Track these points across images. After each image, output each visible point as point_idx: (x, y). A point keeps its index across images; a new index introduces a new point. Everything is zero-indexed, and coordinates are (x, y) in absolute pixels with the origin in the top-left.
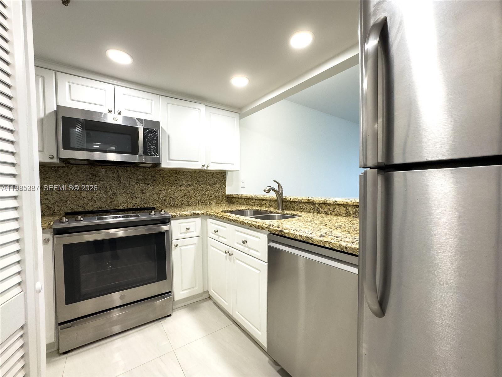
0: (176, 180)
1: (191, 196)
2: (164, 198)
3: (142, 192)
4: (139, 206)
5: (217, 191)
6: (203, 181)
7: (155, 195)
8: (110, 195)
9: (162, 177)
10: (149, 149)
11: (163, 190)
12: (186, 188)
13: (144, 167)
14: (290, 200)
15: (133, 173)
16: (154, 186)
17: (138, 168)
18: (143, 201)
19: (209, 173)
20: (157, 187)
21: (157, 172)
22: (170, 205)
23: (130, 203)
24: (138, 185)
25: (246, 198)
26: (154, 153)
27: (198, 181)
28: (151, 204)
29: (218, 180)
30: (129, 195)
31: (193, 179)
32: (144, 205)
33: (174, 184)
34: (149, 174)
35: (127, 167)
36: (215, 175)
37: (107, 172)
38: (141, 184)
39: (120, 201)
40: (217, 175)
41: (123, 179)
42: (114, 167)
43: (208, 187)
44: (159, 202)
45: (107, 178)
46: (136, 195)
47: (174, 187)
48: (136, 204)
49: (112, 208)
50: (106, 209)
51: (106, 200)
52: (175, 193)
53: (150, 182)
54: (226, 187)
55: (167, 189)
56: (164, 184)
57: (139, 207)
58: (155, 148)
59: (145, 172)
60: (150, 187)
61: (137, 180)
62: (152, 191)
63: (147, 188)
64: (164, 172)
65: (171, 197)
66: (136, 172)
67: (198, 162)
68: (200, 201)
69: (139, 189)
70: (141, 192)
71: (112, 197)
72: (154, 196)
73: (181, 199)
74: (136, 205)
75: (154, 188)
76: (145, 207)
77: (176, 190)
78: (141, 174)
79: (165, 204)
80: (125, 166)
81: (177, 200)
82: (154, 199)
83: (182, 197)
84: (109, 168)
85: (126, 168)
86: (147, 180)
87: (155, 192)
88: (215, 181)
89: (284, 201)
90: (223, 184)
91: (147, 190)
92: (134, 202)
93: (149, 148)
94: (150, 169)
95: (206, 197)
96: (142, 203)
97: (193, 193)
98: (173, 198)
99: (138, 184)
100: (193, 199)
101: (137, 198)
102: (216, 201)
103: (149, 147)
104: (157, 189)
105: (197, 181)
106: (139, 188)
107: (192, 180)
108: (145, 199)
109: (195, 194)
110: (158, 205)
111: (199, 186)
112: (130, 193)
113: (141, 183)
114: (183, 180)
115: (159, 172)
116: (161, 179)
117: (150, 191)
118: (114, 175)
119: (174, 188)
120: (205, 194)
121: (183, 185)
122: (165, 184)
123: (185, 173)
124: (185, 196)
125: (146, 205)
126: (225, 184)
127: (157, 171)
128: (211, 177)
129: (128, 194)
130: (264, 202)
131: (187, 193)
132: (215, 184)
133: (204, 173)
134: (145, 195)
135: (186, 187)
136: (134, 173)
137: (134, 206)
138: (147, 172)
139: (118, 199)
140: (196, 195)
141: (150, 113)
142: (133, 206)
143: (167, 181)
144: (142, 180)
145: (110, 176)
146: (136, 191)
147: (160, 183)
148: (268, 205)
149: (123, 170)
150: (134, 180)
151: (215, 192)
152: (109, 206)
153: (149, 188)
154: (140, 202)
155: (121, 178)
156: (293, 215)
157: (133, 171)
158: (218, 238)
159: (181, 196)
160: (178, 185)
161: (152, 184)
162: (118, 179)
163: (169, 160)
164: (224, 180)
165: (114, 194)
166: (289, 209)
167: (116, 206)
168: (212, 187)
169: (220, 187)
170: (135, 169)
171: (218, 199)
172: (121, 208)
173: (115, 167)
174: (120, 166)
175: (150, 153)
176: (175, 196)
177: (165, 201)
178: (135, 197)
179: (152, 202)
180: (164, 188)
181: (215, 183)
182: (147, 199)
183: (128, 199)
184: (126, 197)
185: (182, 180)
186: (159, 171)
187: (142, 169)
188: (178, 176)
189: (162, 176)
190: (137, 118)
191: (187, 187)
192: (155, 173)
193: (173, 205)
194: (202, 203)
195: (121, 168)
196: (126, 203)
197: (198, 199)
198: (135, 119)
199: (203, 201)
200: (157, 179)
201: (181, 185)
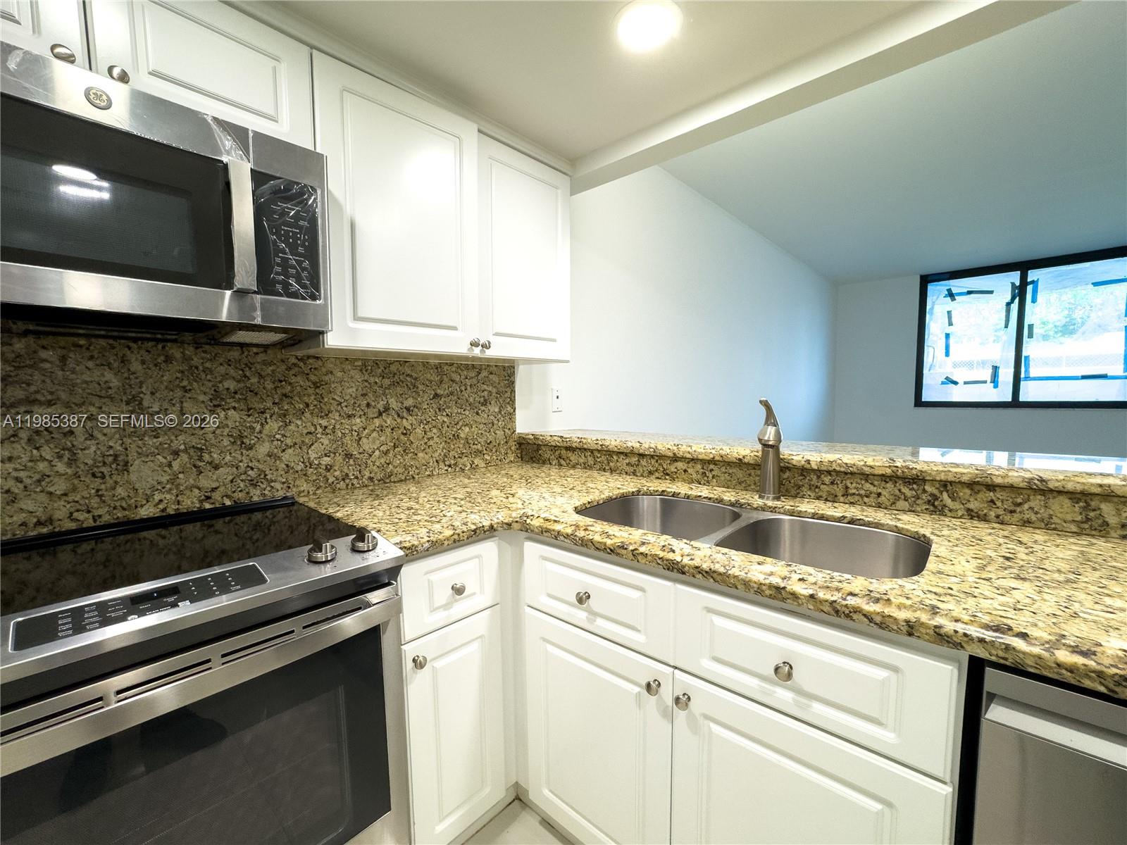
0: (366, 395)
1: (414, 446)
2: (326, 460)
3: (240, 441)
4: (227, 496)
5: (490, 425)
6: (452, 393)
7: (290, 451)
8: (90, 462)
9: (314, 383)
10: (279, 269)
11: (320, 430)
12: (399, 420)
13: (242, 346)
14: (808, 466)
15: (197, 368)
16: (285, 416)
17: (218, 349)
18: (243, 477)
19: (467, 367)
20: (299, 422)
21: (295, 365)
22: (347, 481)
23: (191, 488)
24: (222, 414)
25: (599, 451)
26: (304, 287)
27: (436, 396)
28: (278, 486)
29: (494, 390)
30: (184, 457)
31: (421, 387)
32: (248, 493)
33: (359, 406)
34: (263, 374)
35: (169, 344)
36: (484, 374)
37: (71, 364)
38: (231, 412)
39: (143, 487)
40: (491, 373)
41: (152, 393)
42: (103, 342)
43: (467, 413)
44: (305, 475)
45: (71, 392)
46: (215, 456)
47: (360, 416)
48: (213, 490)
49: (106, 518)
50: (73, 526)
51: (73, 484)
52: (364, 440)
53: (269, 404)
54: (517, 410)
55: (334, 428)
56: (321, 410)
57: (228, 503)
58: (306, 264)
59: (249, 365)
60: (269, 420)
61: (217, 394)
62: (277, 436)
63: (258, 427)
64: (320, 363)
65: (348, 456)
66: (208, 365)
67: (455, 328)
68: (444, 461)
69: (226, 431)
70: (233, 443)
71: (103, 469)
72: (288, 456)
73: (383, 461)
74: (217, 496)
75: (286, 425)
76: (256, 499)
77: (364, 429)
78: (232, 372)
79: (330, 481)
80: (158, 341)
81: (369, 462)
82: (287, 466)
83: (386, 453)
84: (81, 346)
85: (163, 347)
86: (256, 394)
87: (289, 441)
88: (486, 393)
89: (785, 467)
90: (509, 403)
91: (260, 432)
92: (206, 482)
93: (278, 265)
94: (266, 352)
95: (461, 446)
96: (242, 485)
97: (421, 436)
98: (358, 456)
99: (219, 410)
100: (421, 455)
101: (216, 467)
102: (488, 458)
103: (278, 260)
104: (299, 426)
105: (431, 396)
106: (227, 426)
107: (417, 393)
108: (252, 469)
109: (429, 439)
110: (304, 486)
111: (439, 409)
112: (186, 451)
113: (234, 408)
114: (387, 391)
115: (301, 364)
116: (311, 391)
117: (272, 438)
118: (109, 376)
119: (358, 420)
120: (456, 437)
121: (387, 409)
122: (325, 408)
123: (393, 368)
124: (395, 447)
125: (258, 492)
126: (512, 401)
127: (293, 360)
128: (474, 381)
129: (176, 453)
130: (680, 465)
131: (402, 437)
132: (485, 403)
133: (454, 369)
134: (251, 453)
135: (399, 416)
136: (201, 368)
137: (208, 498)
138: (258, 367)
139: (133, 477)
140: (431, 443)
141: (271, 112)
142: (201, 502)
143: (334, 399)
144: (237, 396)
145: (86, 382)
146: (213, 441)
147: (307, 405)
148: (694, 476)
149: (147, 357)
150: (201, 398)
151: (486, 431)
152: (89, 512)
153: (267, 427)
154: (232, 481)
155: (143, 390)
156: (849, 523)
157: (196, 361)
158: (591, 621)
159: (384, 448)
160: (372, 413)
161: (276, 410)
162: (125, 393)
163: (357, 318)
164: (509, 390)
165: (111, 459)
166: (793, 492)
167: (124, 509)
168: (477, 414)
169: (500, 412)
170: (205, 352)
171: (494, 450)
172: (147, 511)
173: (111, 341)
174: (135, 340)
175: (286, 285)
176: (361, 450)
177: (329, 471)
178: (210, 463)
179: (280, 479)
180: (324, 422)
181: (485, 400)
182: (260, 467)
183: (181, 476)
184: (170, 466)
185: (384, 394)
186: (301, 360)
187: (235, 354)
188: (372, 380)
189: (313, 378)
190: (215, 119)
191: (402, 418)
192: (289, 369)
193: (355, 482)
194: (450, 466)
195: (139, 348)
196: (170, 489)
197: (436, 455)
198: (205, 120)
199: (453, 462)
200: (295, 393)
201: (382, 409)
